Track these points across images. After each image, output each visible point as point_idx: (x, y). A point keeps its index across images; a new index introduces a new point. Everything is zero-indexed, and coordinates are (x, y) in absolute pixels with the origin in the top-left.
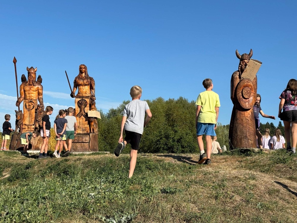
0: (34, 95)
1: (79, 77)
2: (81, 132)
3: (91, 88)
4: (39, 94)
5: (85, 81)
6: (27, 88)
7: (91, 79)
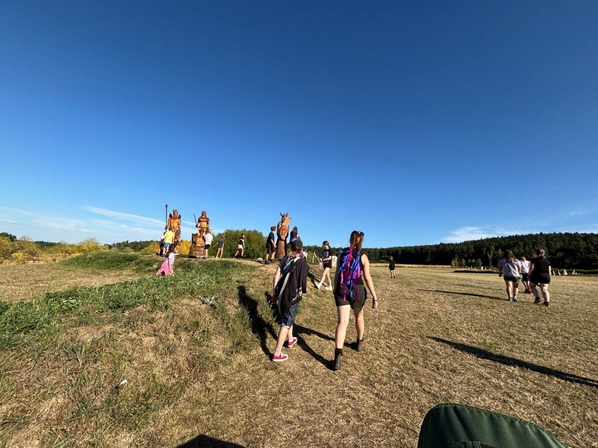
0: (176, 225)
1: (201, 217)
2: (200, 246)
3: (208, 223)
4: (178, 224)
5: (204, 220)
6: (172, 221)
7: (208, 219)
